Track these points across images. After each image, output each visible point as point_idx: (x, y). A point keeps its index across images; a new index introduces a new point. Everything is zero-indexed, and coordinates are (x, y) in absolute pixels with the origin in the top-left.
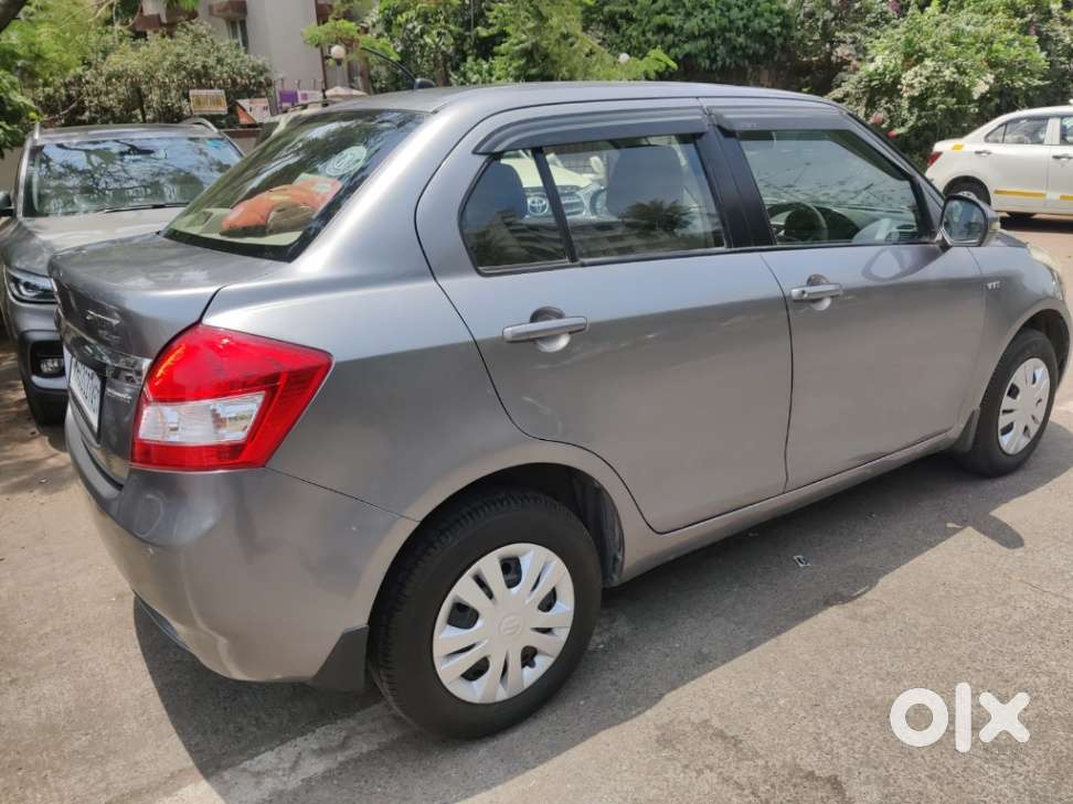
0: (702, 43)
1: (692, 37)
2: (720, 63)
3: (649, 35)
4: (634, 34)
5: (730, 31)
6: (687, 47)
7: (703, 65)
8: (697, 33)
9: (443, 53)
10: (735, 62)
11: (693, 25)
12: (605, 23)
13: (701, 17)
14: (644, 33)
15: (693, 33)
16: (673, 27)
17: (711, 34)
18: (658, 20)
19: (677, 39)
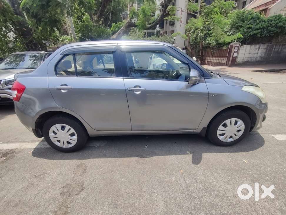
0: (259, 31)
1: (257, 29)
2: (264, 35)
3: (245, 30)
4: (242, 30)
5: (270, 27)
6: (254, 32)
7: (258, 36)
8: (258, 28)
9: (202, 37)
10: (269, 35)
11: (258, 26)
12: (236, 28)
13: (261, 24)
14: (244, 30)
15: (257, 28)
16: (252, 28)
17: (263, 28)
18: (248, 26)
19: (252, 30)
